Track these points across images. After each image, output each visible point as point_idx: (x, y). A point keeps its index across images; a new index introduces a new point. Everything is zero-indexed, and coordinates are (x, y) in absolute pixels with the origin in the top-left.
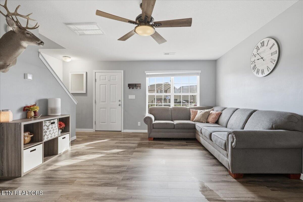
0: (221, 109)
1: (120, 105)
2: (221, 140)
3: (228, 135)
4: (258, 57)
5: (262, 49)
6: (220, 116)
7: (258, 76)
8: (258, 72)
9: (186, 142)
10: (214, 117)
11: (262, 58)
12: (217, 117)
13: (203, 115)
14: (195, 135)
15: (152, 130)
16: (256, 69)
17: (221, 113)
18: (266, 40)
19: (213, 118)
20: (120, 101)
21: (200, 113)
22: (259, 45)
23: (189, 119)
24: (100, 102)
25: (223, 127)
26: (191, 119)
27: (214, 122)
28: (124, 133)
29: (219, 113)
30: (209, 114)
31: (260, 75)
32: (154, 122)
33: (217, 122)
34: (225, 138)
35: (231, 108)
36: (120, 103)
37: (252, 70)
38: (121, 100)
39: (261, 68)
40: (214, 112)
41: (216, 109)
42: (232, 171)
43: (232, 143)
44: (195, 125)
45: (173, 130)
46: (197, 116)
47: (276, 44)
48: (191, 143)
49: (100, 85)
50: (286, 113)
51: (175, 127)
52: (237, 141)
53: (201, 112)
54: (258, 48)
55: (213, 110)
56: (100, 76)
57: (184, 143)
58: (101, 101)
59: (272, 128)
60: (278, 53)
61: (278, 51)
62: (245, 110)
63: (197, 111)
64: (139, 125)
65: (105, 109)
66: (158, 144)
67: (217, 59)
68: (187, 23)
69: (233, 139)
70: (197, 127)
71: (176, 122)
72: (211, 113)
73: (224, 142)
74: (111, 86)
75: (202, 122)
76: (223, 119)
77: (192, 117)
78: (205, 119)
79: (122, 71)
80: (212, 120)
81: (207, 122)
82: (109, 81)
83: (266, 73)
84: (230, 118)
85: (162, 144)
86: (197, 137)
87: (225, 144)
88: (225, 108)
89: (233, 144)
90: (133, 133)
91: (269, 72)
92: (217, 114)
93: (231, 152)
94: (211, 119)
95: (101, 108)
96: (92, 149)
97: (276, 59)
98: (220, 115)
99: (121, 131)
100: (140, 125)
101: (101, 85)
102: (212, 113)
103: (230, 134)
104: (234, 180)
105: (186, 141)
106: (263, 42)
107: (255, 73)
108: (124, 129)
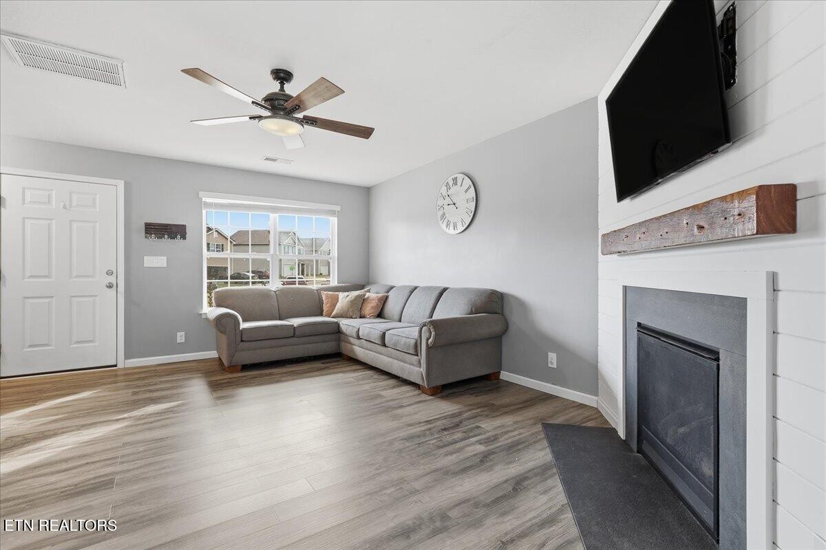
0: (385, 289)
1: (110, 286)
2: (408, 340)
3: (421, 329)
4: (448, 200)
5: (454, 190)
6: (385, 302)
7: (447, 230)
8: (448, 225)
9: (323, 363)
10: (375, 304)
11: (454, 204)
12: (379, 304)
13: (353, 303)
14: (339, 346)
15: (238, 345)
16: (446, 220)
17: (387, 297)
18: (460, 177)
19: (372, 307)
20: (109, 273)
21: (344, 299)
22: (451, 183)
23: (321, 315)
24: (24, 278)
25: (394, 321)
26: (324, 313)
27: (376, 314)
28: (125, 369)
29: (383, 297)
30: (363, 300)
31: (451, 231)
32: (244, 325)
33: (380, 315)
34: (416, 335)
35: (405, 287)
36: (112, 279)
37: (440, 219)
38: (115, 272)
39: (452, 220)
40: (373, 294)
41: (373, 288)
42: (428, 385)
43: (428, 339)
44: (338, 325)
45: (292, 339)
46: (339, 306)
47: (472, 187)
48: (335, 363)
49: (24, 218)
50: (485, 291)
51: (297, 333)
52: (436, 335)
53: (347, 296)
54: (448, 188)
55: (369, 291)
56: (24, 189)
57: (318, 365)
58: (28, 274)
59: (471, 313)
60: (475, 200)
61: (475, 198)
62: (429, 289)
63: (338, 296)
64: (179, 341)
65: (48, 300)
66: (261, 376)
67: (372, 187)
68: (365, 132)
69: (431, 333)
70: (343, 328)
71: (296, 322)
72: (368, 298)
73: (413, 342)
74: (75, 225)
75: (351, 318)
76: (393, 307)
77: (325, 308)
78: (357, 310)
79: (121, 184)
80: (372, 311)
81: (362, 317)
82: (65, 207)
83: (461, 228)
84: (405, 304)
85: (271, 374)
86: (345, 349)
87: (416, 343)
88: (392, 288)
89: (430, 340)
90: (158, 365)
91: (464, 228)
92: (380, 299)
93: (426, 354)
94: (368, 309)
95: (25, 298)
96: (61, 420)
97: (473, 210)
98: (384, 300)
99: (116, 366)
100: (183, 341)
101: (26, 220)
102: (371, 298)
103: (424, 325)
104: (431, 397)
105: (322, 361)
106: (456, 178)
107: (444, 226)
108: (127, 356)
